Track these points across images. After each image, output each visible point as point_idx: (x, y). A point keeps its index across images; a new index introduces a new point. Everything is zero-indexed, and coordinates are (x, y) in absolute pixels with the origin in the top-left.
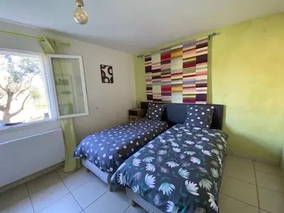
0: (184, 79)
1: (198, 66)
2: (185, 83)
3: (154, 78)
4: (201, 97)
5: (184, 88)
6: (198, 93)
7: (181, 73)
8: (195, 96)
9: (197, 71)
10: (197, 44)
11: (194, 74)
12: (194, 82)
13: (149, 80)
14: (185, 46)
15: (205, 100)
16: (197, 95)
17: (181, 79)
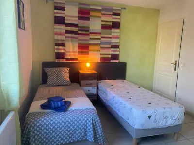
0: (102, 39)
1: (113, 30)
2: (103, 43)
3: (67, 32)
4: (115, 57)
5: (101, 48)
6: (113, 53)
7: (100, 34)
8: (110, 56)
9: (112, 34)
10: (114, 11)
11: (110, 36)
12: (110, 43)
13: (60, 34)
14: (104, 9)
15: (118, 59)
16: (112, 55)
17: (99, 39)
